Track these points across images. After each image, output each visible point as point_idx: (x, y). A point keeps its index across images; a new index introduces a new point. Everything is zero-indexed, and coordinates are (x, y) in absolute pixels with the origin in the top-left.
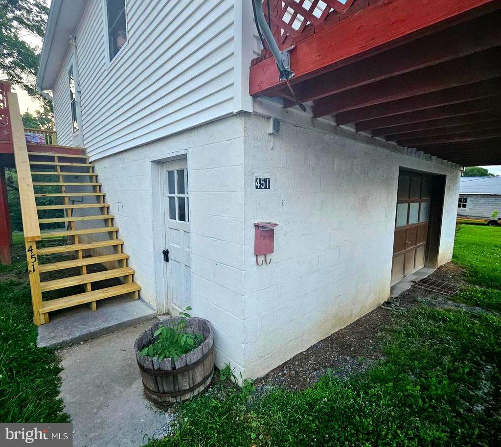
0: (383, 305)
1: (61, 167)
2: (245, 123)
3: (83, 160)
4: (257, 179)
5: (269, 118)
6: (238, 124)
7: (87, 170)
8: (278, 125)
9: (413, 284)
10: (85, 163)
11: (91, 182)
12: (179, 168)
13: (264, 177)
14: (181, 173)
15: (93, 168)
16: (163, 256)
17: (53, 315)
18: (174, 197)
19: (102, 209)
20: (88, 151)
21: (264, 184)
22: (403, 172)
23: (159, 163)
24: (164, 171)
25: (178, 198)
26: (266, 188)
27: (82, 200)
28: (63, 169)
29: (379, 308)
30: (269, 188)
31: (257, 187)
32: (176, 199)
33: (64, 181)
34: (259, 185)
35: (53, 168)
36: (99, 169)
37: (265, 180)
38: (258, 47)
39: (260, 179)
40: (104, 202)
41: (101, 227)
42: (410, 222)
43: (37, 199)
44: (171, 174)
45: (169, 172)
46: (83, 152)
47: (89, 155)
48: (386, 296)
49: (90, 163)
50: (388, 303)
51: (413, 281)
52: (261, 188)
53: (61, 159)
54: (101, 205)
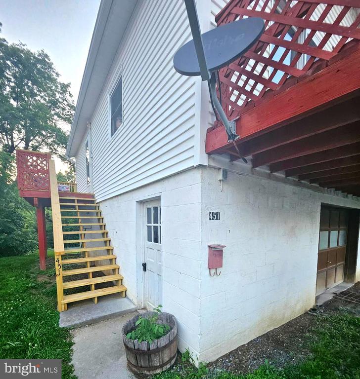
0: (310, 311)
1: (79, 206)
2: (202, 173)
3: (93, 202)
4: (210, 213)
5: (219, 169)
6: (197, 175)
7: (95, 208)
8: (226, 174)
9: (334, 295)
10: (94, 203)
11: (97, 216)
12: (155, 206)
13: (215, 211)
14: (156, 209)
15: (99, 207)
16: (142, 267)
17: (69, 305)
18: (151, 226)
19: (103, 234)
20: (96, 195)
21: (215, 216)
22: (324, 207)
23: (142, 203)
24: (145, 208)
25: (154, 226)
26: (217, 219)
27: (91, 228)
28: (80, 207)
29: (306, 313)
30: (219, 219)
31: (210, 219)
32: (152, 227)
33: (80, 216)
34: (212, 217)
35: (74, 207)
36: (102, 208)
37: (216, 214)
38: (212, 120)
39: (213, 213)
40: (105, 229)
41: (101, 246)
42: (331, 246)
43: (63, 227)
44: (149, 210)
45: (148, 209)
46: (93, 196)
47: (96, 198)
48: (312, 304)
49: (97, 203)
50: (313, 310)
51: (334, 293)
52: (213, 219)
53: (79, 201)
54: (103, 231)
